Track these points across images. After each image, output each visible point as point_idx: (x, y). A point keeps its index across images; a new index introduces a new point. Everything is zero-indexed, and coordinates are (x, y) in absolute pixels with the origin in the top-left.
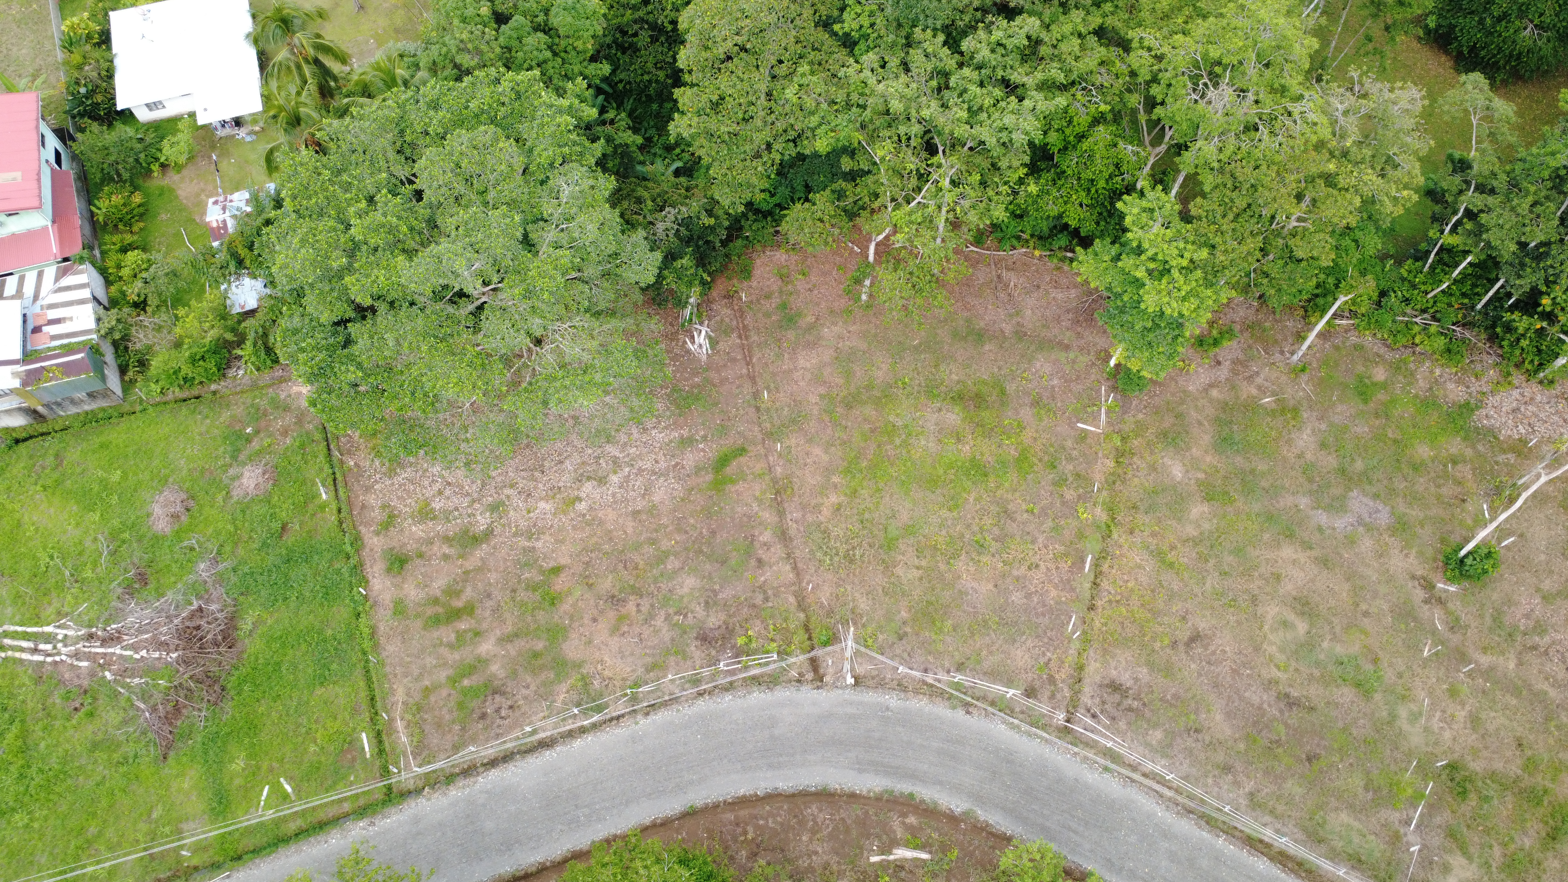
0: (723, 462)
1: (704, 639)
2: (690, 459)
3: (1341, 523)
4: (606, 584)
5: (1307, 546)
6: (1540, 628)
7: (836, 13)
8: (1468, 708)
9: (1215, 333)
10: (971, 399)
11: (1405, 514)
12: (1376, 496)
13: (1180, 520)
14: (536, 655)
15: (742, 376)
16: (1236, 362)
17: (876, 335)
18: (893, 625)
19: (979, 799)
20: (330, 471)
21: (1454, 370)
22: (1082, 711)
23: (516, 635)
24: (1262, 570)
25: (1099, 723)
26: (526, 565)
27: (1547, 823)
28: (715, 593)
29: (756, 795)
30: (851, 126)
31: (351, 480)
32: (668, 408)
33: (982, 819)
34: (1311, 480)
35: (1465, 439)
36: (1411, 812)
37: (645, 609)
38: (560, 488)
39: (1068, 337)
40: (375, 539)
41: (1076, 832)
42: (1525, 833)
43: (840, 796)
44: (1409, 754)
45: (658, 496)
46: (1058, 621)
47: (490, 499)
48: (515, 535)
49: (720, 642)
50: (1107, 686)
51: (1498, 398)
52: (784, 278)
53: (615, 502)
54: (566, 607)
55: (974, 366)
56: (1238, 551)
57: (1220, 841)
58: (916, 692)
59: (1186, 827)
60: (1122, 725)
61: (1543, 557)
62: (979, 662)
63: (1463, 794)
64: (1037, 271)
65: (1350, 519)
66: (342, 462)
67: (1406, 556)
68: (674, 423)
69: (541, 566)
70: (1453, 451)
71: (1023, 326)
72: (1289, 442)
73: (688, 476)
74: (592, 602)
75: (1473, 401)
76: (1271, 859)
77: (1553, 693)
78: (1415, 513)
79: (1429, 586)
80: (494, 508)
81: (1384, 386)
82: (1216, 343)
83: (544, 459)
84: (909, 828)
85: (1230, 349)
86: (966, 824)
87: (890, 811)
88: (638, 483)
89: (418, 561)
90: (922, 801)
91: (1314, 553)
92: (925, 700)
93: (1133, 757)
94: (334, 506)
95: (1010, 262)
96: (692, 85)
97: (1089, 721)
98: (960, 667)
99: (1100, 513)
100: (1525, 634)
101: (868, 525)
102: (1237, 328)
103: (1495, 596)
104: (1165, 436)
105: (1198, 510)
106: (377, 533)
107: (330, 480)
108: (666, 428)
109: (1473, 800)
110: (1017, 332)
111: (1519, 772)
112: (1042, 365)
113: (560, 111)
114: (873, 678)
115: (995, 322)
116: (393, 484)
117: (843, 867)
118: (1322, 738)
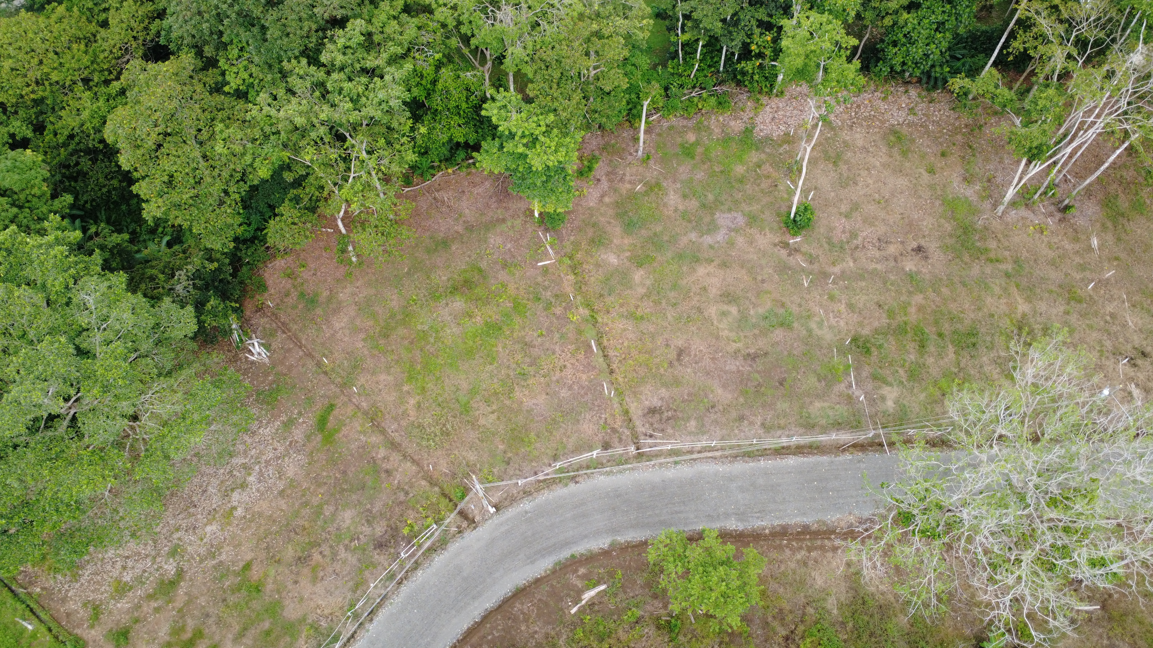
0: (322, 423)
1: (380, 545)
2: (298, 434)
3: (720, 236)
4: (290, 553)
5: (710, 261)
6: (854, 235)
7: (220, 78)
8: (843, 302)
9: (586, 163)
10: (463, 286)
11: (750, 211)
12: (730, 210)
13: (631, 288)
14: (268, 633)
15: (301, 358)
16: (608, 174)
17: (377, 280)
18: (499, 458)
19: (613, 531)
20: (24, 606)
21: (729, 113)
22: (643, 437)
23: (245, 629)
24: (694, 289)
25: (656, 439)
26: (222, 577)
27: (915, 340)
28: (369, 511)
29: (476, 622)
30: (277, 150)
31: (45, 602)
32: (262, 409)
33: (623, 541)
34: (690, 221)
35: (757, 149)
36: (849, 379)
37: (327, 552)
38: (215, 510)
39: (500, 213)
40: (93, 632)
41: (680, 512)
42: (909, 353)
43: (529, 587)
44: (830, 347)
45: (291, 471)
46: (597, 393)
47: (166, 549)
48: (201, 561)
49: (392, 541)
50: (648, 413)
51: (760, 117)
52: (291, 276)
53: (262, 494)
54: (270, 586)
55: (453, 265)
56: (674, 287)
57: (762, 463)
58: (538, 490)
59: (739, 467)
60: (670, 431)
61: (833, 194)
62: (565, 447)
63: (868, 351)
64: (457, 182)
65: (723, 231)
66: (29, 594)
67: (765, 235)
68: (272, 416)
69: (235, 571)
70: (755, 160)
71: (468, 222)
72: (665, 205)
73: (304, 445)
74: (287, 571)
75: (749, 126)
76: (794, 454)
77: (879, 267)
78: (755, 208)
79: (786, 245)
80: (173, 553)
81: (697, 143)
82: (590, 169)
83: (190, 497)
84: (584, 577)
85: (600, 168)
86: (615, 551)
87: (565, 575)
88: (271, 472)
89: (137, 626)
90: (582, 555)
91: (716, 263)
92: (546, 492)
93: (687, 446)
94: (43, 629)
95: (437, 186)
96: (143, 178)
97: (650, 441)
98: (555, 458)
99: (584, 312)
100: (848, 242)
101: (445, 404)
102: (597, 153)
103: (822, 230)
104: (593, 241)
105: (638, 275)
106: (92, 626)
107: (28, 613)
108: (268, 423)
109: (874, 351)
110: (466, 228)
111: (887, 321)
112: (495, 240)
113: (50, 246)
114: (506, 499)
115: (449, 230)
116: (82, 584)
117: (557, 629)
118: (781, 367)
